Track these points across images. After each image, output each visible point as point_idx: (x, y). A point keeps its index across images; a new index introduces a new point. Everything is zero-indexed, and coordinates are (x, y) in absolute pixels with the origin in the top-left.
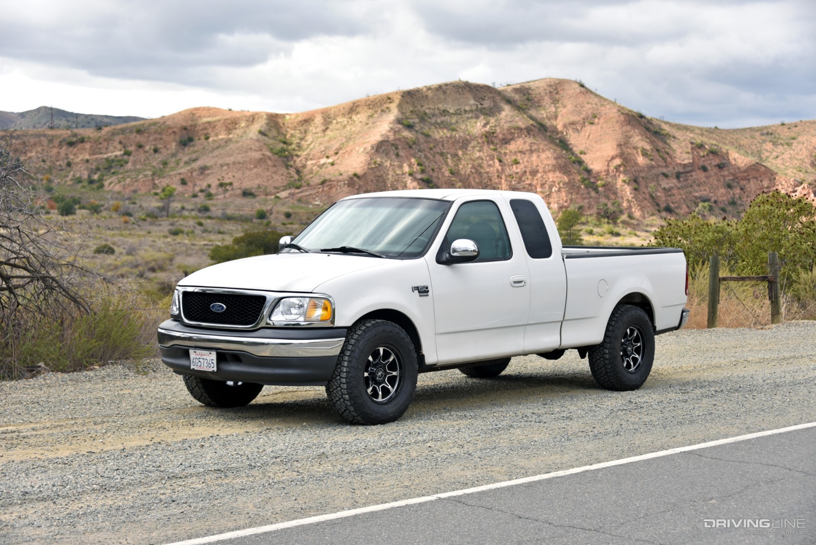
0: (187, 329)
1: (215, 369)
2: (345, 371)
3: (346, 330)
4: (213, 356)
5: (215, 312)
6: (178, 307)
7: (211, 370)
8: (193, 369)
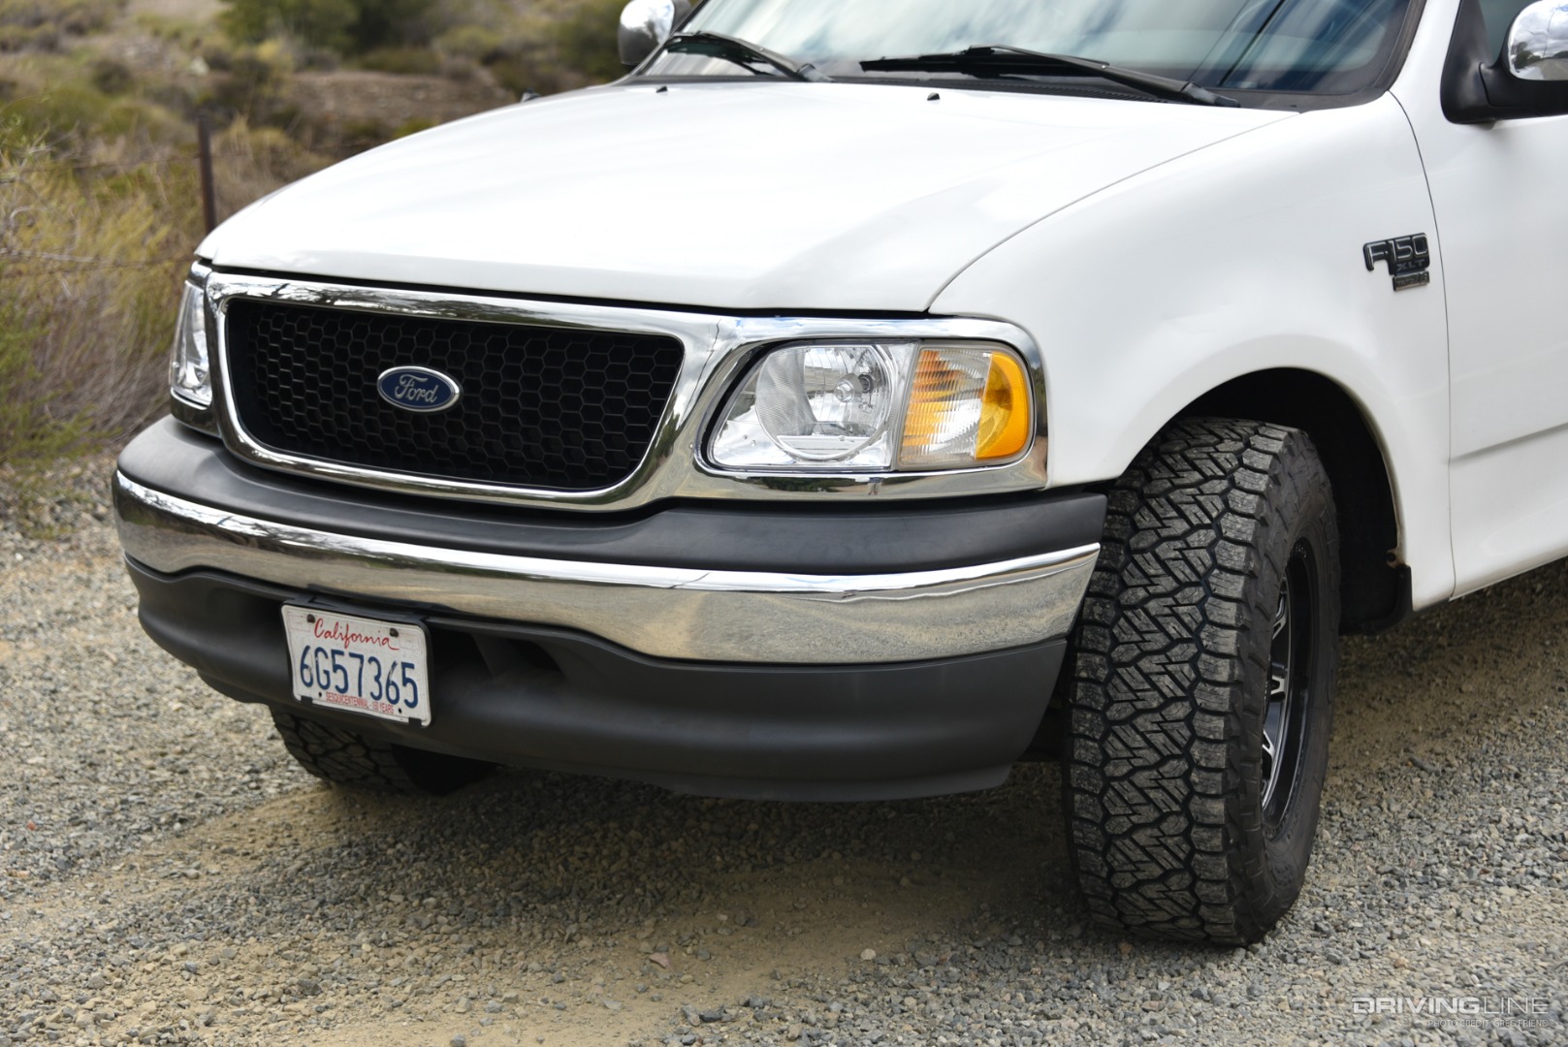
0: (260, 496)
1: (423, 713)
2: (1223, 675)
3: (1101, 498)
4: (411, 646)
5: (400, 413)
6: (205, 366)
7: (401, 714)
8: (307, 700)
